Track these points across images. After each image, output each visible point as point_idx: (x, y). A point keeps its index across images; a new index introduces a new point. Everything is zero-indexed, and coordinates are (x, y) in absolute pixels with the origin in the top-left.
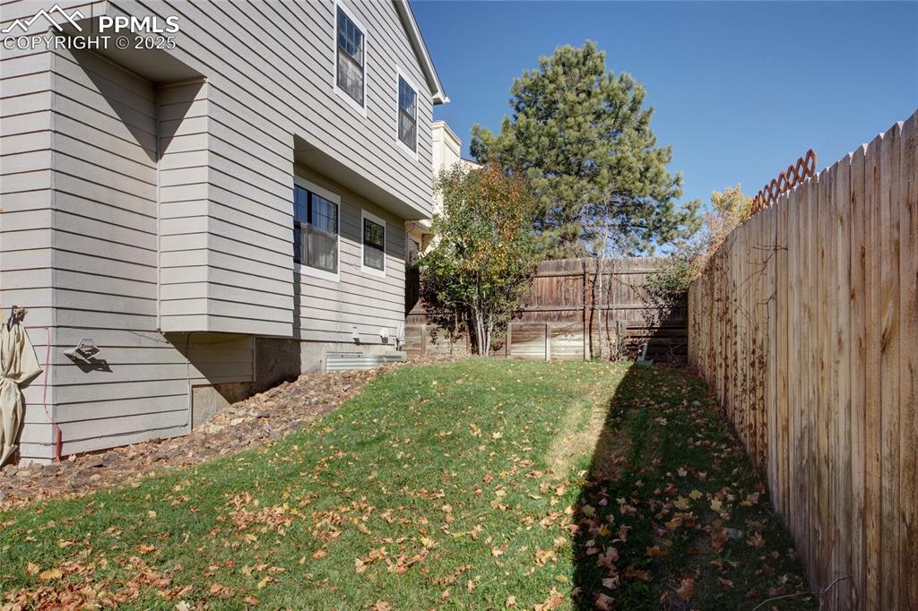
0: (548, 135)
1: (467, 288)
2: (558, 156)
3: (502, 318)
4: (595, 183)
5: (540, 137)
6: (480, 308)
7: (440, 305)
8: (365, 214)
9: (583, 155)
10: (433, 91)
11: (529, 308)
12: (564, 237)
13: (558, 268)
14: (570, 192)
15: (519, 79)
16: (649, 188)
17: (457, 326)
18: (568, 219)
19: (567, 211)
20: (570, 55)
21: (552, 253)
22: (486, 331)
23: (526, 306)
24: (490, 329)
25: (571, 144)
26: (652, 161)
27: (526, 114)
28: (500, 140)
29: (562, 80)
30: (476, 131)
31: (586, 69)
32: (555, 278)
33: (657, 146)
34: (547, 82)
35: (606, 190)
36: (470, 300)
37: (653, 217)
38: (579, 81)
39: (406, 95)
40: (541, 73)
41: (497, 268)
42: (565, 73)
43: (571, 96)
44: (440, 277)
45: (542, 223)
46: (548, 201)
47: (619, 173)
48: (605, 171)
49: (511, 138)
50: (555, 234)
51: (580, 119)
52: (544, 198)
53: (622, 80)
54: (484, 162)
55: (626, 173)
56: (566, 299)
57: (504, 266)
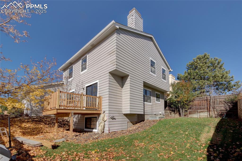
0: (196, 73)
1: (178, 104)
2: (199, 76)
3: (186, 109)
4: (209, 81)
5: (194, 74)
6: (181, 108)
7: (172, 107)
8: (156, 92)
9: (205, 75)
10: (169, 69)
11: (193, 107)
12: (201, 92)
13: (200, 99)
14: (202, 83)
15: (188, 64)
16: (224, 80)
17: (176, 111)
18: (202, 89)
19: (202, 87)
20: (200, 57)
21: (198, 96)
22: (183, 112)
23: (192, 107)
24: (184, 112)
25: (202, 74)
26: (224, 74)
27: (190, 70)
28: (184, 75)
29: (199, 62)
30: (178, 75)
31: (205, 58)
32: (199, 101)
33: (226, 71)
34: (195, 63)
35: (212, 82)
36: (179, 106)
37: (226, 86)
38: (203, 61)
39: (164, 71)
40: (193, 61)
41: (185, 100)
42: (199, 60)
43: (201, 64)
44: (172, 102)
45: (195, 90)
46: (196, 86)
47: (215, 78)
48: (211, 78)
49: (187, 74)
50: (199, 92)
51: (204, 68)
52: (195, 85)
53: (214, 59)
54: (181, 80)
55: (217, 77)
56: (202, 105)
57: (186, 99)
